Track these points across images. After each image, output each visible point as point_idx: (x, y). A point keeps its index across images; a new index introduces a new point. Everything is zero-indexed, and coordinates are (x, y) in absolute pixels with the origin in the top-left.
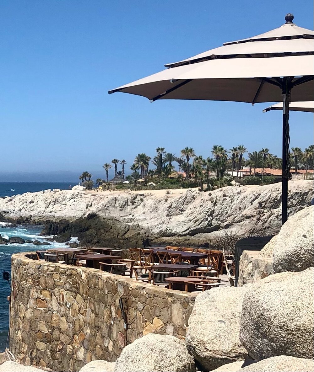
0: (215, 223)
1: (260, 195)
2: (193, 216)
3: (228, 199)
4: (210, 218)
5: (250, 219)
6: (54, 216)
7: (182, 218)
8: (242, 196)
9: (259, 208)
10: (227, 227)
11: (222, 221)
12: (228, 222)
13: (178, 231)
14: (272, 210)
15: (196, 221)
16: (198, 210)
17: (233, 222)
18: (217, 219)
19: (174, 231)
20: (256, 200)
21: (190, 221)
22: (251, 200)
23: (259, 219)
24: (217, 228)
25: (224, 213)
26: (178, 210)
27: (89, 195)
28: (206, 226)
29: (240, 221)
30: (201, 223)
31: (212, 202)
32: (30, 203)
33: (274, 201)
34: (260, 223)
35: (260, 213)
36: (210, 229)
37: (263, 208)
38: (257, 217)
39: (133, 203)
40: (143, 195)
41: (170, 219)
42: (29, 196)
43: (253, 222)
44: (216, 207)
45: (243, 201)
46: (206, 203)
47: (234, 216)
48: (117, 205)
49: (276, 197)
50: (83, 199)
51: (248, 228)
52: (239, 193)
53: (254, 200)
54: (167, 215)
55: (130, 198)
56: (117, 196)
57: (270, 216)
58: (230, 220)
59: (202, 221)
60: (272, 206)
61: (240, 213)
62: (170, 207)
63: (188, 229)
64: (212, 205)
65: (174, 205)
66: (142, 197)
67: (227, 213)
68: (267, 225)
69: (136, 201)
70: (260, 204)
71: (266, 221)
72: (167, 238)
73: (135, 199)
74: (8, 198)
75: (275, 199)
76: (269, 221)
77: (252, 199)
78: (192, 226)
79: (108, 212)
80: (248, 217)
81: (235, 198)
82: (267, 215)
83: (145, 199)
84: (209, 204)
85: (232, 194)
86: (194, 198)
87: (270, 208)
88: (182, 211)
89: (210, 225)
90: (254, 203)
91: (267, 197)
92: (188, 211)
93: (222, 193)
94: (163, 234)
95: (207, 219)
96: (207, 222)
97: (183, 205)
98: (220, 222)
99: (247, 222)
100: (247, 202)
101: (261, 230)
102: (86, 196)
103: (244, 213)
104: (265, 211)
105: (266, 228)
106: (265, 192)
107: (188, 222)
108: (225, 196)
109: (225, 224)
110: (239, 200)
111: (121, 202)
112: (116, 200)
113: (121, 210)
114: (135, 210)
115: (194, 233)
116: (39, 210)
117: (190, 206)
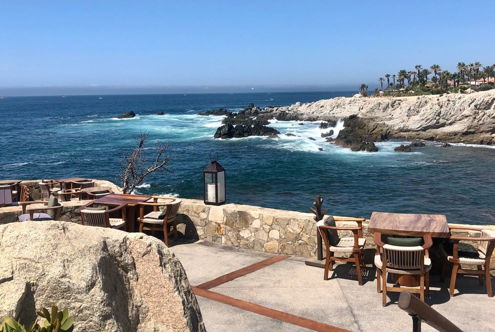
0: (442, 121)
1: (476, 99)
2: (425, 116)
3: (452, 103)
4: (438, 118)
5: (468, 118)
6: (335, 116)
7: (417, 118)
8: (462, 100)
9: (474, 109)
10: (451, 124)
11: (447, 120)
12: (451, 120)
13: (413, 128)
14: (485, 111)
15: (427, 120)
16: (428, 111)
17: (455, 120)
18: (443, 119)
19: (409, 128)
20: (473, 103)
21: (423, 120)
22: (468, 104)
23: (475, 118)
24: (443, 125)
25: (448, 114)
26: (415, 112)
27: (361, 101)
28: (435, 124)
29: (460, 120)
30: (431, 121)
31: (439, 106)
32: (321, 107)
33: (486, 103)
34: (476, 121)
35: (475, 113)
36: (438, 126)
37: (478, 109)
38: (474, 116)
39: (392, 106)
40: (400, 100)
41: (409, 118)
42: (322, 102)
43: (470, 120)
44: (442, 109)
45: (463, 105)
46: (435, 106)
47: (456, 116)
48: (381, 108)
49: (488, 100)
50: (357, 104)
51: (467, 125)
52: (460, 98)
53: (471, 103)
54: (407, 116)
55: (390, 102)
56: (380, 101)
57: (483, 115)
58: (453, 119)
59: (432, 120)
60: (485, 107)
61: (460, 114)
62: (409, 109)
63: (421, 126)
64: (439, 107)
65: (412, 108)
66: (400, 101)
67: (450, 113)
68: (481, 122)
69: (395, 104)
70: (476, 106)
71: (481, 120)
72: (404, 133)
73: (394, 103)
74: (309, 104)
75: (487, 102)
76: (483, 119)
77: (470, 102)
78: (424, 124)
79: (374, 113)
80: (467, 117)
81: (457, 102)
82: (481, 114)
83: (401, 103)
84: (437, 107)
85: (454, 99)
86: (426, 102)
87: (484, 109)
88: (418, 112)
89: (438, 122)
90: (471, 105)
91: (481, 101)
92: (422, 113)
93: (447, 99)
94: (401, 130)
95: (435, 119)
96: (435, 121)
97: (419, 108)
98: (445, 121)
99: (466, 120)
100: (466, 105)
101: (477, 126)
102: (359, 102)
103: (463, 114)
104: (480, 111)
105: (480, 125)
106: (479, 97)
107: (421, 121)
108: (449, 100)
109: (450, 121)
110: (460, 104)
111: (384, 106)
112: (380, 104)
113: (384, 112)
114: (394, 111)
115: (425, 129)
116: (325, 112)
117: (423, 109)
